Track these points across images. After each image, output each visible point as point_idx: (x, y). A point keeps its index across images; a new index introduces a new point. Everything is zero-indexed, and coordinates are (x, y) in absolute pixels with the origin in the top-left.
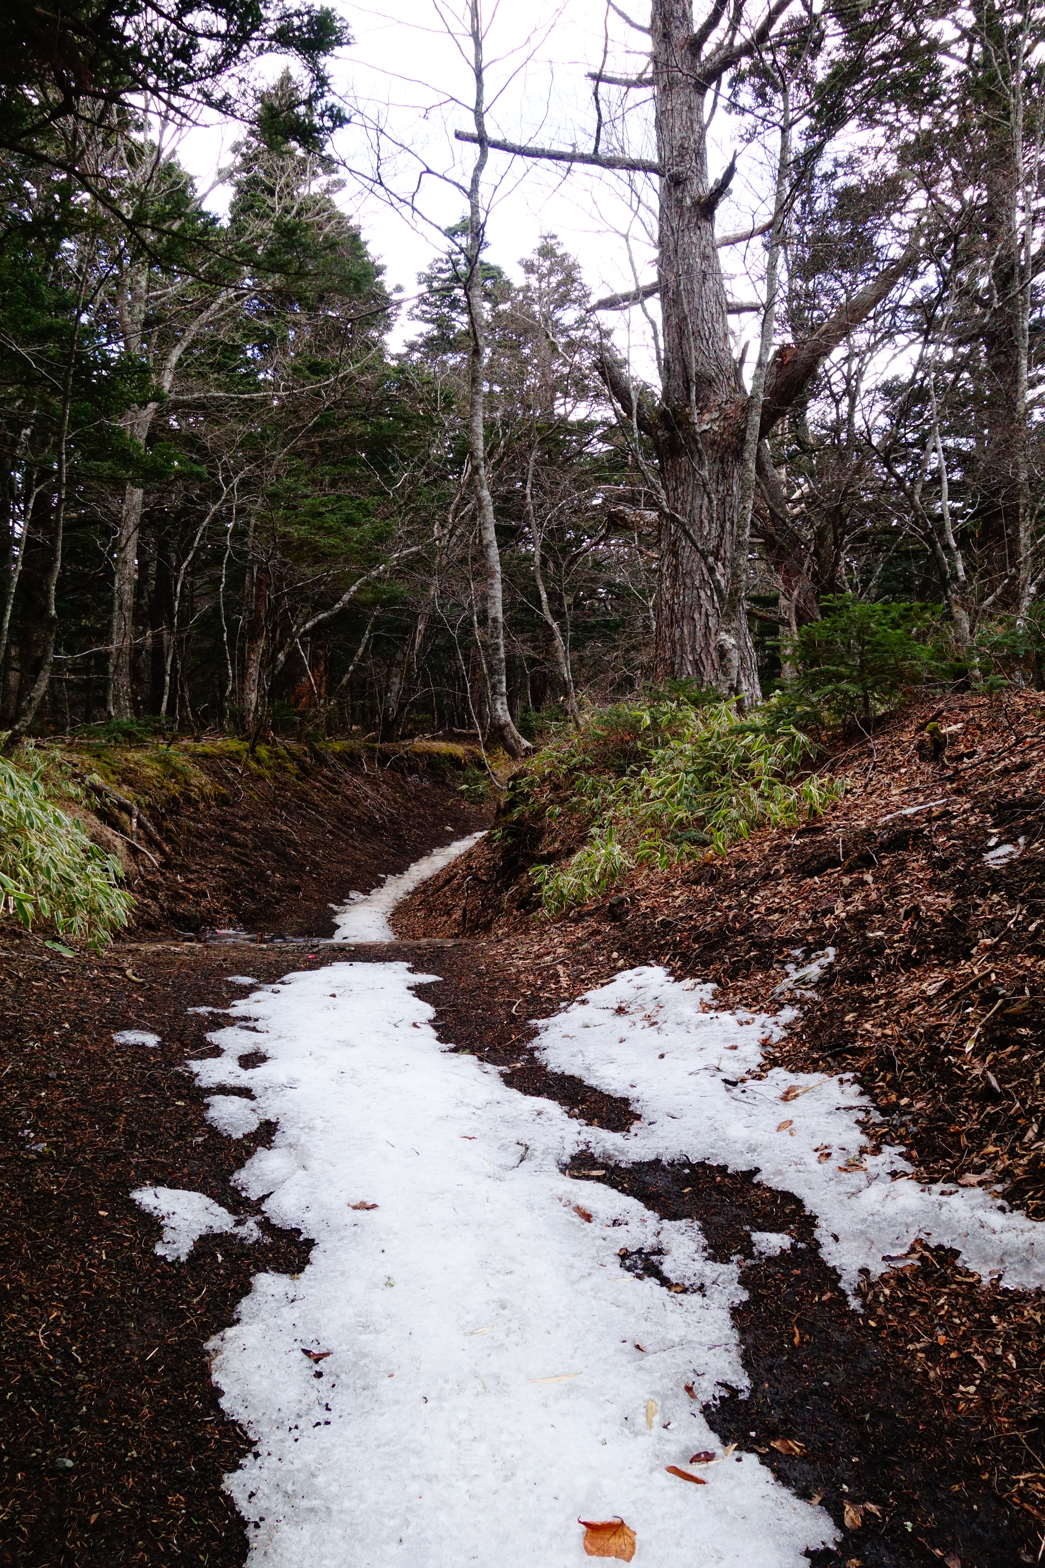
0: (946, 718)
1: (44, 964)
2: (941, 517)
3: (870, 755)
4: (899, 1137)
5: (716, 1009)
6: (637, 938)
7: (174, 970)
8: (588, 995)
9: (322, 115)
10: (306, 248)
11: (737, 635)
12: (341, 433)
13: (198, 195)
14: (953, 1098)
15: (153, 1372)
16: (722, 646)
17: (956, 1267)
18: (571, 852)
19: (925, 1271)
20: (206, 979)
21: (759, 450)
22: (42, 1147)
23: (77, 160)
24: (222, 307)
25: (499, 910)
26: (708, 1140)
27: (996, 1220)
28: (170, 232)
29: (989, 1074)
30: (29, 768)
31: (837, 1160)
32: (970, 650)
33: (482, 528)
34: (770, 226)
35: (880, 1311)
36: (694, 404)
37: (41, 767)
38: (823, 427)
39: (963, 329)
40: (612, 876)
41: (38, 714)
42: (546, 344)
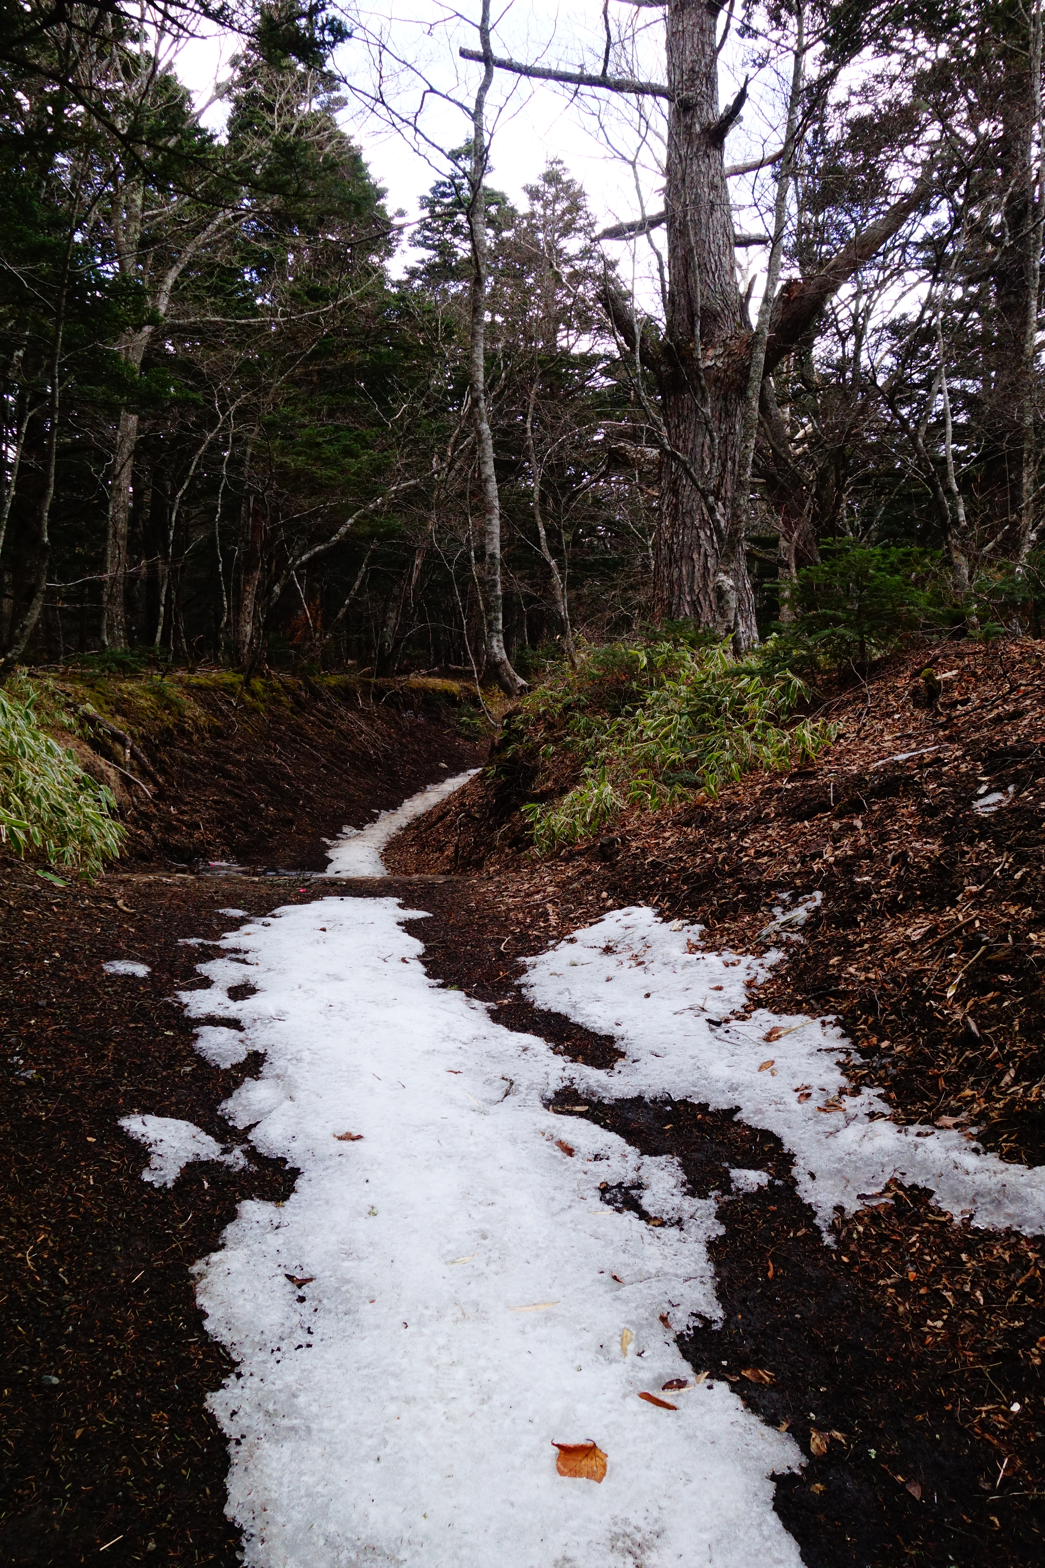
0: (942, 664)
1: (36, 893)
2: (944, 459)
3: (864, 701)
4: (878, 1079)
5: (703, 950)
6: (626, 878)
7: (165, 901)
8: (577, 934)
9: (322, 30)
10: (306, 168)
11: (736, 577)
12: (340, 362)
13: (195, 110)
14: (932, 1042)
15: (138, 1294)
16: (720, 587)
17: (929, 1207)
18: (564, 791)
19: (898, 1209)
20: (198, 910)
21: (763, 388)
22: (31, 1073)
23: (71, 71)
24: (219, 229)
25: (491, 847)
26: (691, 1079)
27: (970, 1161)
28: (166, 148)
29: (969, 1019)
30: (22, 697)
31: (817, 1100)
32: (967, 597)
33: (483, 462)
34: (780, 155)
35: (853, 1247)
36: (698, 339)
37: (34, 696)
38: (829, 366)
39: (974, 268)
40: (603, 815)
41: (32, 642)
42: (549, 274)
